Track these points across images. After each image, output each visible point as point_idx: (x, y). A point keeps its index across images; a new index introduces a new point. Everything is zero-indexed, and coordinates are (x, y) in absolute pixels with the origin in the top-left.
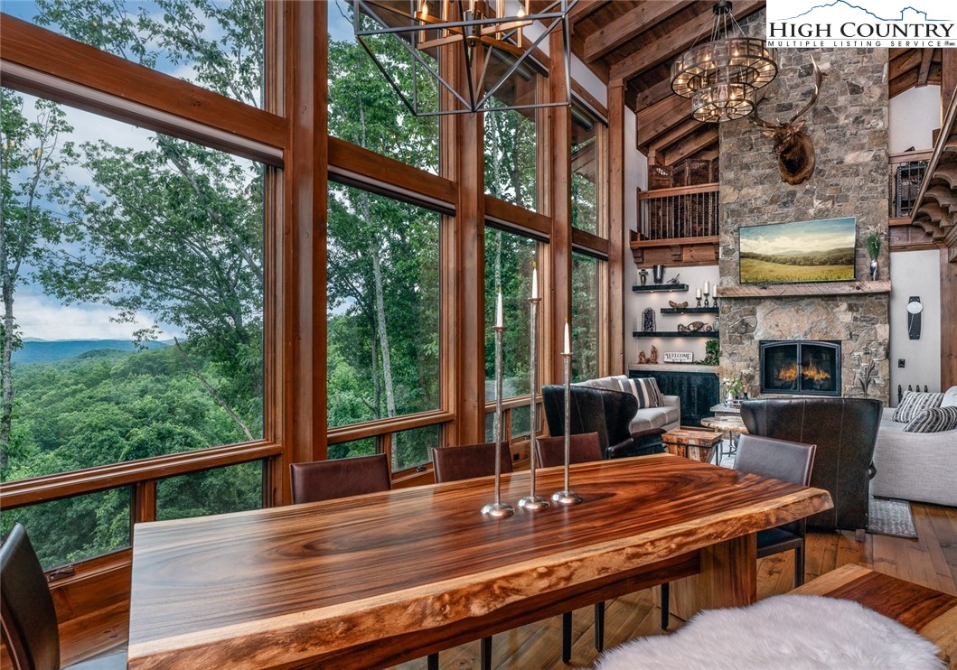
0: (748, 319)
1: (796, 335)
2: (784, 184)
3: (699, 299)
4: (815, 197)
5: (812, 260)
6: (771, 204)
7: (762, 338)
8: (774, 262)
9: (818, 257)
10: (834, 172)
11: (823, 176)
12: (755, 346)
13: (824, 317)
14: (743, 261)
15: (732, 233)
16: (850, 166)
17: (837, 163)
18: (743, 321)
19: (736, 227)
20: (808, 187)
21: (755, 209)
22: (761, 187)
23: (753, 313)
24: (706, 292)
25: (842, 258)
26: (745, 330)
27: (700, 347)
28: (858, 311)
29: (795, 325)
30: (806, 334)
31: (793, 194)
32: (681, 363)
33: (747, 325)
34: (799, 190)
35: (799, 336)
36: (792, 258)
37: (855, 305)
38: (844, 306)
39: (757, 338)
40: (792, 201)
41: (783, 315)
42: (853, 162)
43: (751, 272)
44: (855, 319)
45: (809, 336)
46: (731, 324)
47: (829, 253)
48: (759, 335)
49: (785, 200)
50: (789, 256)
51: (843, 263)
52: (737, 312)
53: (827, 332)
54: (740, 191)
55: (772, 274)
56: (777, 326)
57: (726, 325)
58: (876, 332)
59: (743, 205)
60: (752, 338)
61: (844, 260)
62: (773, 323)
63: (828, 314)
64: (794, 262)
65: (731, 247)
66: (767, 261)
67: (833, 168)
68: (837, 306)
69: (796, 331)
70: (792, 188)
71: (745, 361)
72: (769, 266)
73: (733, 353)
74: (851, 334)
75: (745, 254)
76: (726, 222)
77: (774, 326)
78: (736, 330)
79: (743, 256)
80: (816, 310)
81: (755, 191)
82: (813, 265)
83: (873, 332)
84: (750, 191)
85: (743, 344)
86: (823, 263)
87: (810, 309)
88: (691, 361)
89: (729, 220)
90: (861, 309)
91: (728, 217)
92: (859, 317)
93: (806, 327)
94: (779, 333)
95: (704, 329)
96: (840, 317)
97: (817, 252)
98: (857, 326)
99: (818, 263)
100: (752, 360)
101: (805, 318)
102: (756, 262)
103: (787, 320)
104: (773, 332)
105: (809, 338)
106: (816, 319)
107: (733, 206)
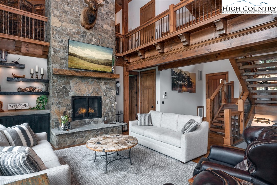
0: (67, 86)
1: (87, 94)
2: (82, 27)
3: (32, 74)
4: (94, 37)
5: (99, 62)
6: (76, 34)
7: (73, 95)
8: (84, 60)
9: (101, 61)
10: (100, 30)
11: (96, 30)
12: (70, 99)
13: (97, 86)
14: (70, 57)
15: (58, 42)
16: (105, 30)
17: (101, 27)
18: (64, 87)
19: (60, 40)
20: (91, 32)
21: (70, 34)
22: (72, 25)
23: (69, 83)
24: (37, 70)
25: (108, 63)
26: (65, 91)
27: (33, 100)
28: (107, 85)
29: (87, 89)
30: (91, 94)
31: (85, 33)
32: (21, 110)
33: (66, 89)
34: (89, 32)
35: (89, 94)
36: (91, 60)
37: (107, 82)
38: (103, 83)
39: (71, 95)
40: (85, 36)
41: (82, 85)
42: (106, 28)
43: (74, 63)
44: (107, 88)
45: (92, 94)
46: (58, 88)
47: (105, 60)
48: (72, 94)
49: (83, 34)
50: (91, 58)
51: (108, 65)
52: (61, 82)
53: (98, 93)
54: (62, 23)
55: (83, 65)
56: (80, 89)
57: (55, 88)
58: (112, 93)
59: (64, 30)
60: (68, 95)
61: (109, 64)
62: (78, 88)
63: (98, 85)
64: (92, 61)
65: (58, 49)
66: (81, 59)
67: (100, 28)
68: (101, 83)
69: (87, 92)
70: (85, 30)
71: (65, 106)
72: (82, 61)
73: (59, 103)
74: (105, 93)
75: (71, 53)
76: (55, 36)
77: (78, 89)
78: (60, 91)
79: (70, 54)
80: (94, 83)
81: (69, 25)
82: (99, 64)
83: (111, 93)
84: (67, 25)
85: (64, 98)
86: (102, 64)
87: (92, 83)
88: (28, 108)
89: (57, 36)
90: (108, 84)
91: (56, 34)
92: (108, 87)
93: (91, 91)
94: (80, 93)
95: (37, 90)
96: (102, 87)
97: (101, 59)
98: (107, 91)
99: (100, 64)
100: (68, 106)
101: (91, 86)
102: (76, 59)
103: (84, 87)
104: (78, 92)
105: (92, 95)
106: (94, 87)
107: (58, 29)
